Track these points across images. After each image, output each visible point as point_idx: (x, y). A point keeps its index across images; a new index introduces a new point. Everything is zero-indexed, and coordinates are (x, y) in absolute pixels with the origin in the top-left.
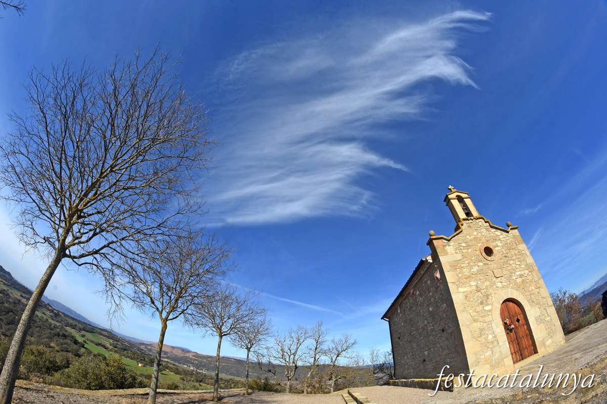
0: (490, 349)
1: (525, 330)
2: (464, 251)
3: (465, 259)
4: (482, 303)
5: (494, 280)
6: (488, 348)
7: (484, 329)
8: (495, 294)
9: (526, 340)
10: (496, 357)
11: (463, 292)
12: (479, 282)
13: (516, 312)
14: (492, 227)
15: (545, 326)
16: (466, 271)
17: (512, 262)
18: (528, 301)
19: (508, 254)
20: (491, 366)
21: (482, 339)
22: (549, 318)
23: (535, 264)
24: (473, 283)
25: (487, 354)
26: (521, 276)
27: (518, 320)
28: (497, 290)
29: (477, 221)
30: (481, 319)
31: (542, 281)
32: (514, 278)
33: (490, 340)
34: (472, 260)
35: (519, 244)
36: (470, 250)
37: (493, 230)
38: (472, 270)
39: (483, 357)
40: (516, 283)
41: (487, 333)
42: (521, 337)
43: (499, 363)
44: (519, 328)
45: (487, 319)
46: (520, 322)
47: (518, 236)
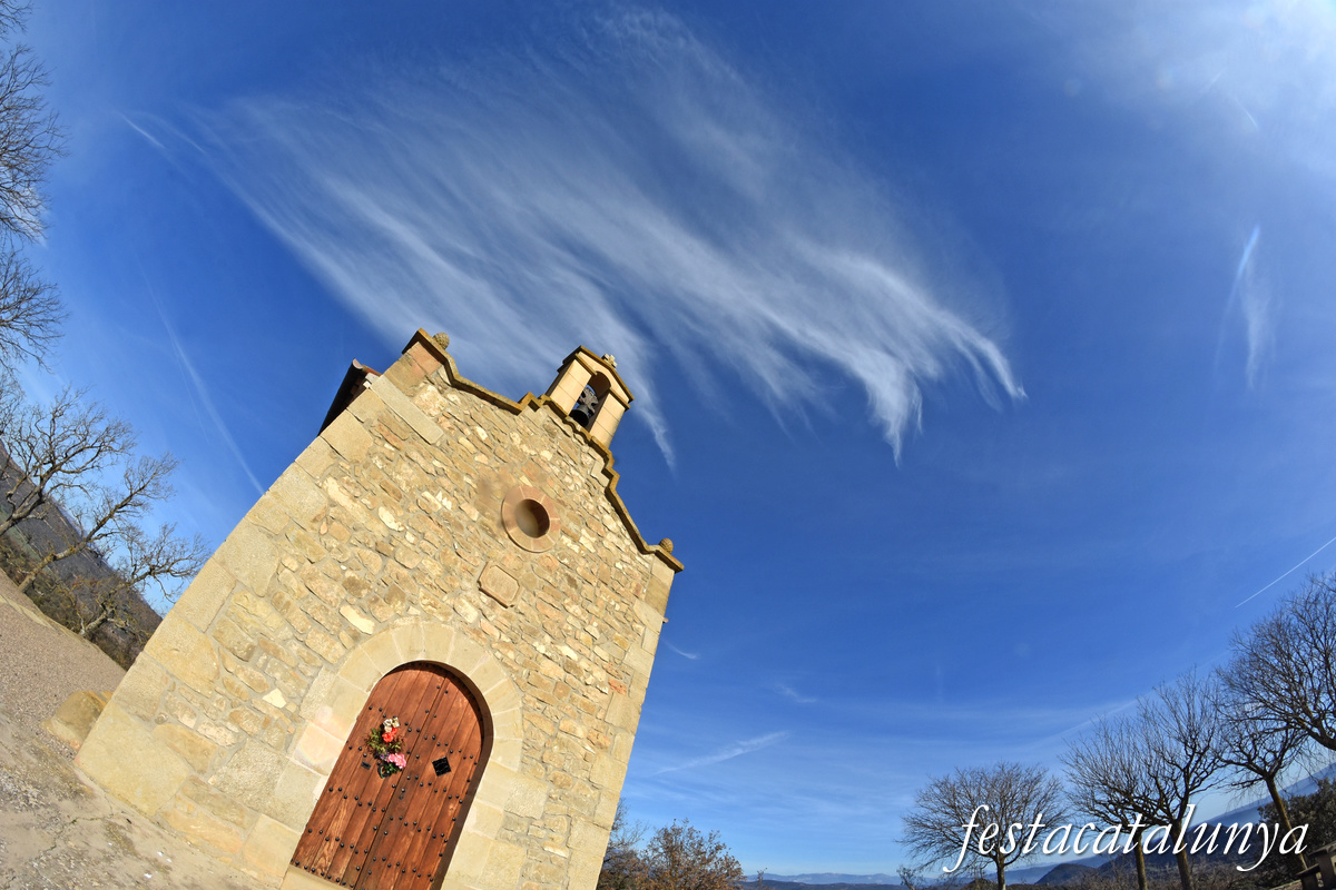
0: (235, 729)
1: (443, 813)
2: (463, 440)
3: (439, 454)
4: (352, 586)
5: (466, 584)
6: (234, 718)
7: (276, 654)
8: (429, 617)
9: (419, 844)
10: (235, 775)
11: (333, 504)
12: (410, 538)
13: (457, 736)
14: (608, 494)
15: (527, 866)
16: (405, 475)
17: (575, 609)
18: (528, 746)
19: (586, 586)
20: (195, 781)
21: (243, 676)
22: (562, 853)
23: (645, 684)
24: (386, 516)
25: (212, 731)
26: (569, 666)
27: (442, 767)
28: (446, 615)
29: (586, 448)
30: (299, 621)
31: (626, 741)
32: (542, 649)
33: (266, 704)
34: (458, 477)
35: (647, 601)
36: (481, 458)
37: (606, 504)
38: (427, 494)
39: (191, 723)
40: (531, 663)
41: (278, 675)
42: (409, 819)
43: (236, 806)
44: (427, 791)
45: (319, 642)
46: (447, 777)
47: (664, 586)
